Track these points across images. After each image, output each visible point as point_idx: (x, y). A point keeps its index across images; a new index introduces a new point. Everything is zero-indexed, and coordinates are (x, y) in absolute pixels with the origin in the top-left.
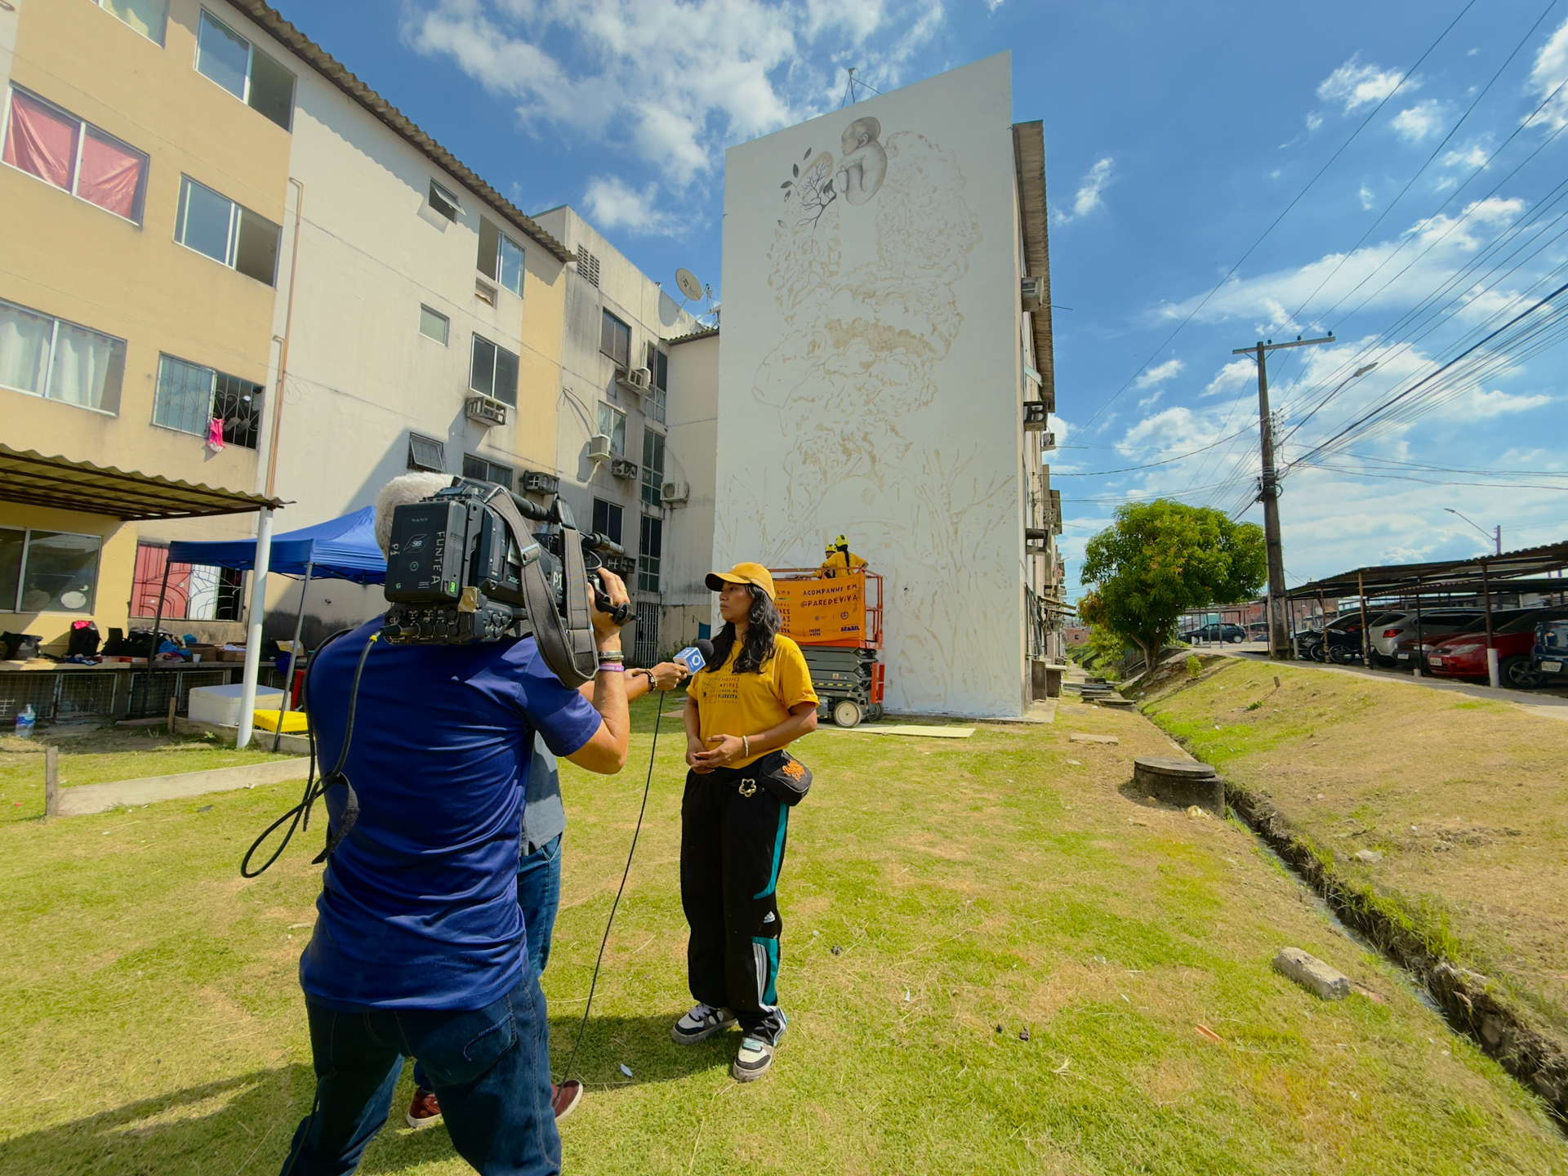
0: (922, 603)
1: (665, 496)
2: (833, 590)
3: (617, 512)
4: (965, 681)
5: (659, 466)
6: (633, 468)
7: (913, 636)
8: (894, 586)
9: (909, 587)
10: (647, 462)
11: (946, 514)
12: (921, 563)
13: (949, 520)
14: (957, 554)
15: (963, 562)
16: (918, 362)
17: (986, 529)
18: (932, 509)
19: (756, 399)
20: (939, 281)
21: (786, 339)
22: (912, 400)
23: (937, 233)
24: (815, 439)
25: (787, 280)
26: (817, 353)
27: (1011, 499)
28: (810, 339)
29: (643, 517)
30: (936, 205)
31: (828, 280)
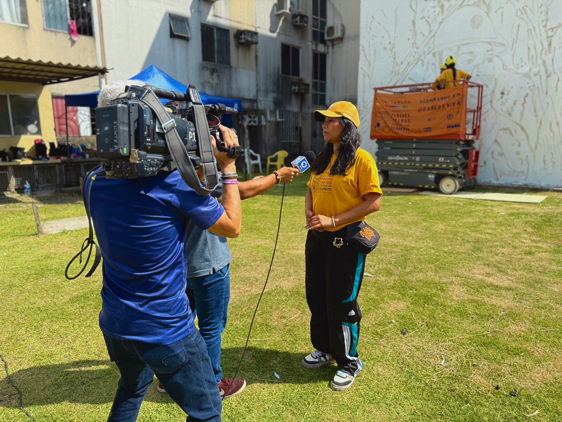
0: (515, 104)
1: (328, 36)
2: (442, 99)
3: (296, 51)
4: (544, 162)
5: (324, 14)
6: (305, 19)
7: (505, 129)
8: (493, 92)
9: (506, 92)
10: (315, 13)
11: (543, 30)
12: (516, 73)
13: (544, 35)
14: (549, 63)
15: (553, 69)
18: (531, 27)
29: (314, 53)
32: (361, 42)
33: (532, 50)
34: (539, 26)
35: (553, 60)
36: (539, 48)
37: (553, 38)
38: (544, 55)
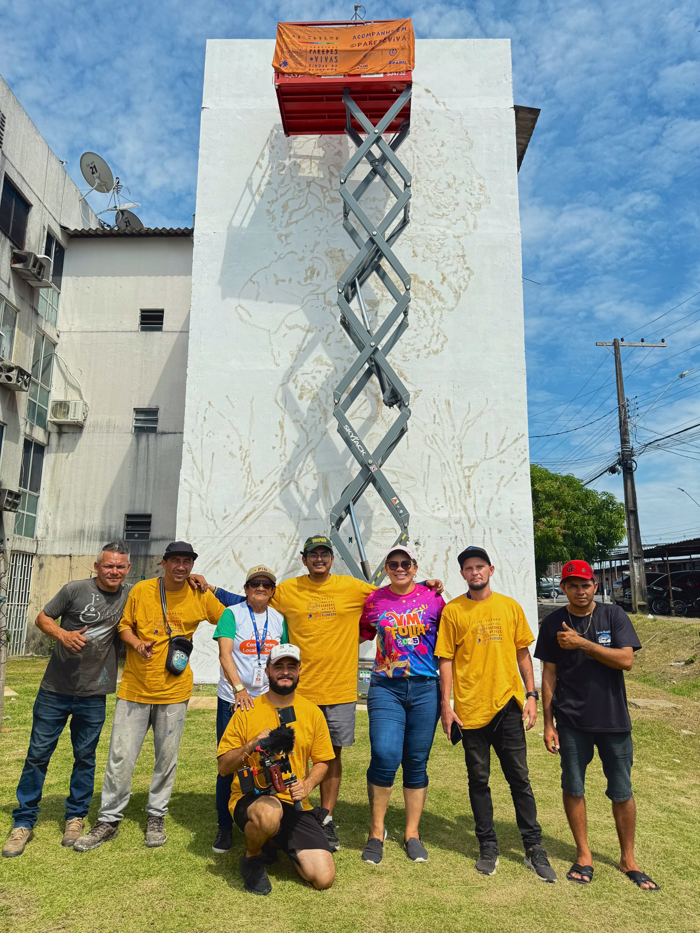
1: (54, 415)
6: (26, 378)
10: (35, 372)
11: (458, 467)
12: (433, 517)
13: (460, 473)
14: (470, 508)
15: (477, 517)
16: (427, 309)
17: (498, 485)
18: (444, 461)
19: (241, 319)
20: (448, 231)
21: (279, 258)
22: (420, 346)
23: (446, 186)
24: (314, 374)
25: (281, 196)
26: (316, 280)
27: (523, 457)
28: (307, 263)
29: (26, 440)
30: (444, 158)
31: (329, 206)
32: (186, 437)
33: (449, 490)
34: (453, 461)
35: (475, 506)
36: (457, 489)
37: (471, 479)
38: (463, 498)
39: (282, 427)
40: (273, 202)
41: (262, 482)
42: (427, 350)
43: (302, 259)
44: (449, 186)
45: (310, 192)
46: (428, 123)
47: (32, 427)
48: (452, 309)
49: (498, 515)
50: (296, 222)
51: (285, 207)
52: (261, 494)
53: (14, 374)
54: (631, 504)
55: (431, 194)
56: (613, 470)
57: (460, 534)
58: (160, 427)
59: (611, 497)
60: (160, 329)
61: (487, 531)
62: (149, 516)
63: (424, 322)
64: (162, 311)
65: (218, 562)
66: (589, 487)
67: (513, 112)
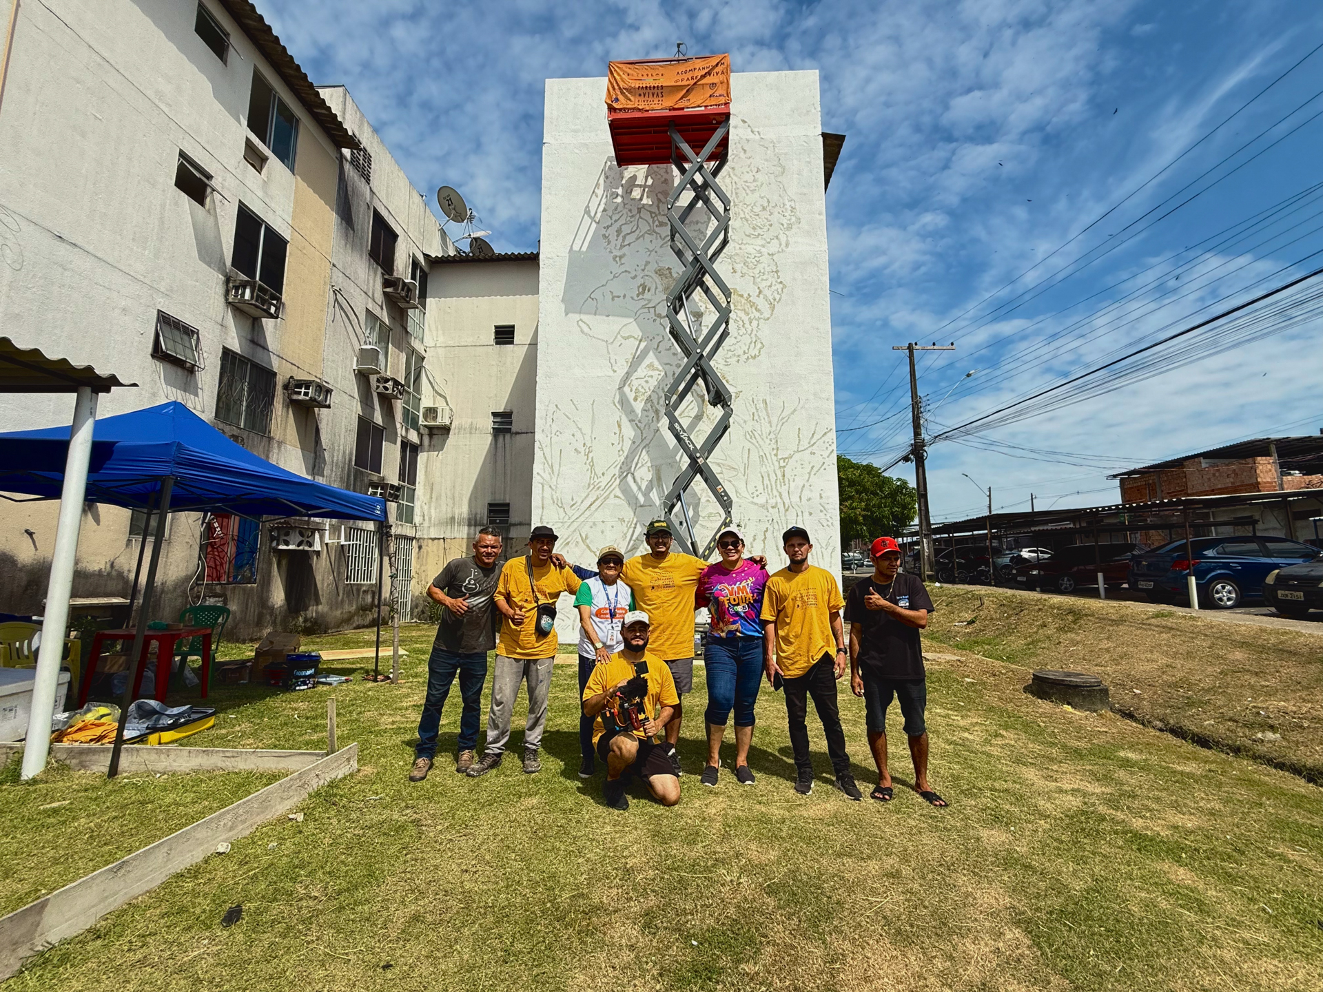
0: (754, 540)
1: (426, 420)
3: (378, 433)
5: (418, 387)
6: (400, 387)
11: (774, 458)
12: (752, 503)
13: (776, 464)
14: (785, 495)
15: (791, 502)
16: (746, 319)
17: (809, 473)
18: (762, 453)
19: (582, 332)
20: (763, 250)
21: (614, 277)
22: (741, 352)
23: (761, 208)
24: (647, 379)
25: (616, 221)
26: (647, 295)
27: (830, 449)
28: (639, 281)
29: (402, 441)
30: (759, 184)
31: (657, 230)
32: (537, 436)
33: (766, 479)
34: (770, 454)
35: (789, 492)
36: (773, 478)
37: (786, 469)
38: (778, 486)
39: (619, 426)
40: (608, 227)
41: (603, 474)
42: (746, 356)
43: (634, 278)
44: (764, 209)
45: (640, 217)
46: (745, 151)
47: (407, 430)
48: (768, 319)
49: (809, 500)
50: (629, 245)
51: (619, 231)
52: (603, 485)
53: (390, 384)
54: (922, 488)
55: (748, 217)
56: (906, 459)
57: (776, 517)
58: (514, 428)
59: (905, 483)
60: (512, 343)
61: (800, 514)
62: (508, 505)
63: (742, 331)
64: (513, 327)
65: (568, 544)
66: (886, 474)
67: (821, 139)
